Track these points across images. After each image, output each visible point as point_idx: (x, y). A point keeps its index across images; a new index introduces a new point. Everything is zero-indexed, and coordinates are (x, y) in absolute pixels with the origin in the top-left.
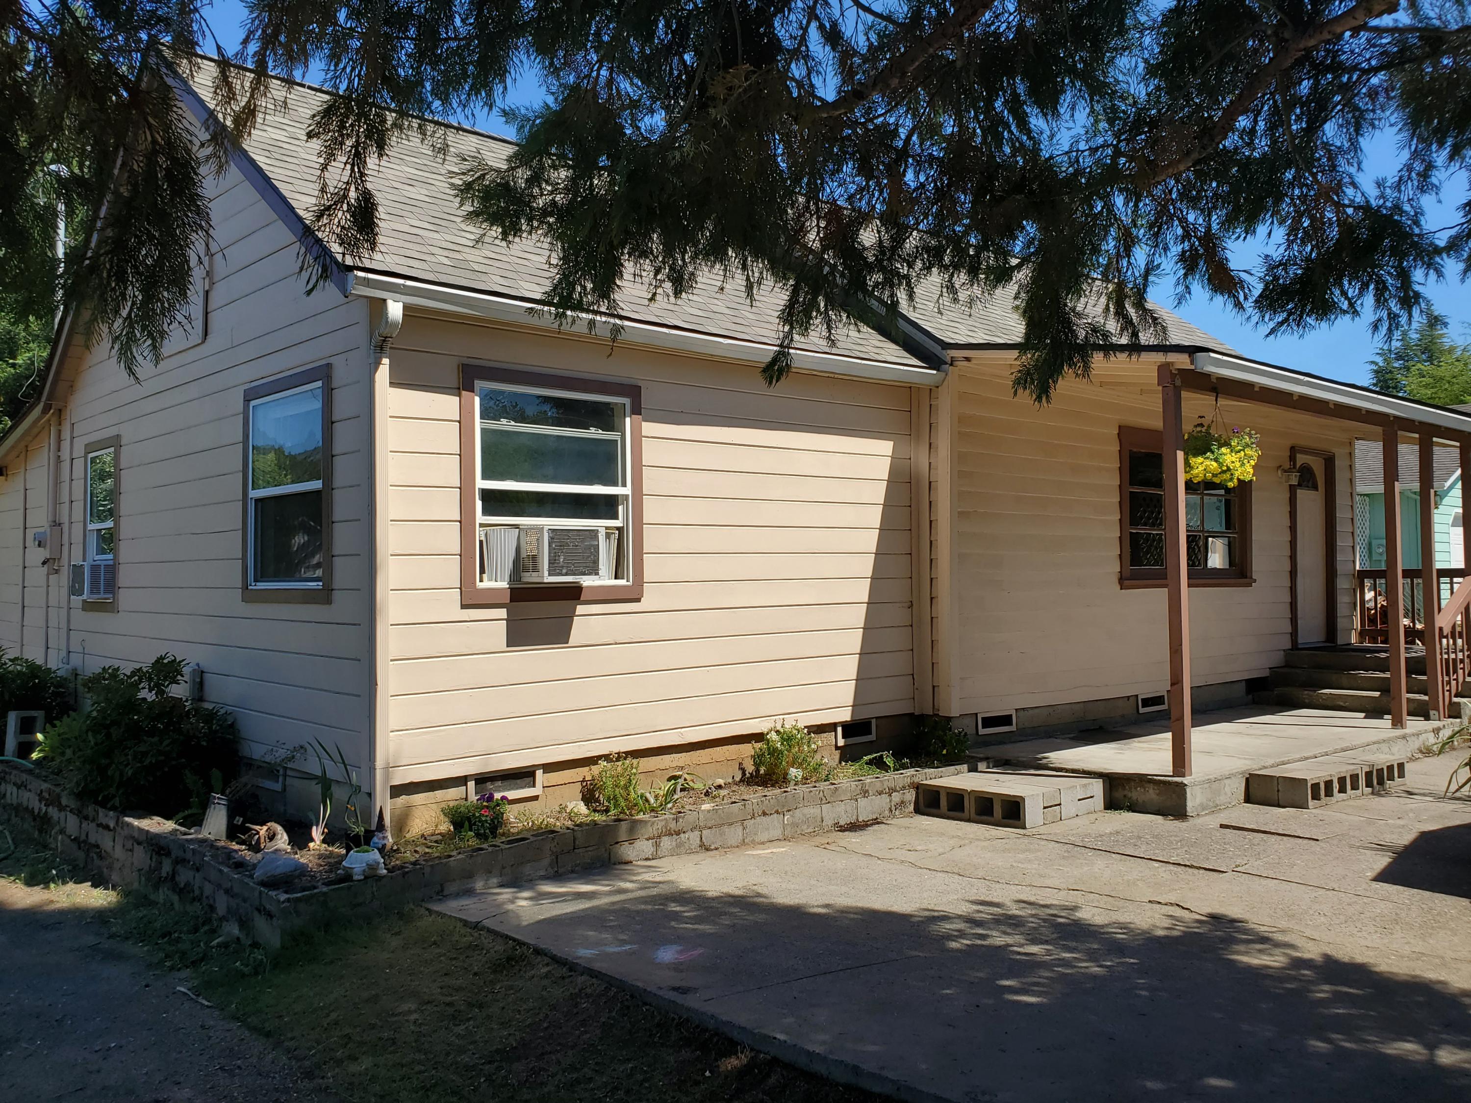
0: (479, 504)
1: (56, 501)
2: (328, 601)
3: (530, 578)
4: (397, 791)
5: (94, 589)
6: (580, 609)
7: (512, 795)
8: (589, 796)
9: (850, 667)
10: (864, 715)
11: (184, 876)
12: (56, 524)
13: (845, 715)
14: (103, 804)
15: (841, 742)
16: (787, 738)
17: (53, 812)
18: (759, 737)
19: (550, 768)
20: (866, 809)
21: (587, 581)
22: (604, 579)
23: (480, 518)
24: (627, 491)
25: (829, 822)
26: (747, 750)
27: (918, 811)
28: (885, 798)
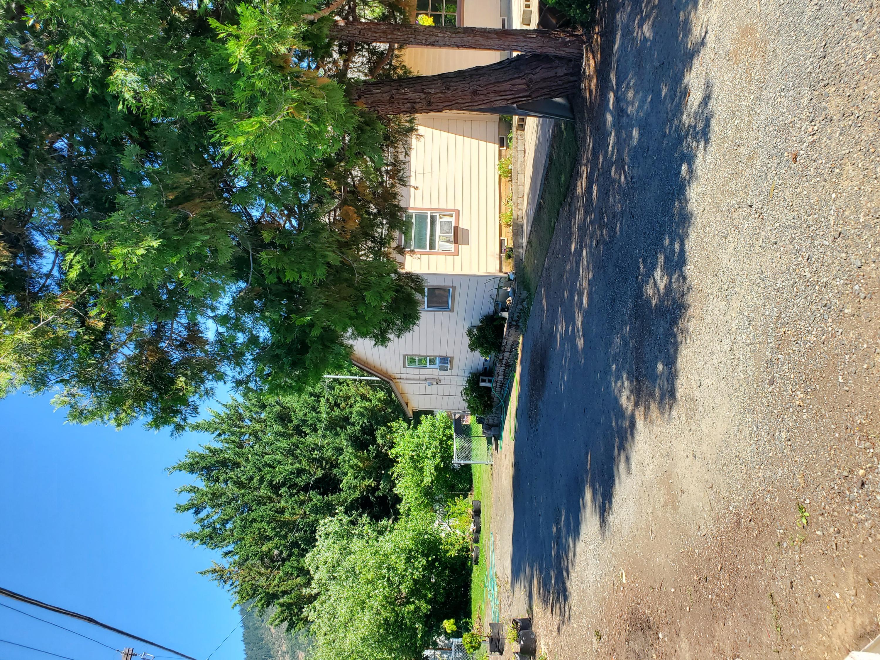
0: (433, 251)
1: (419, 380)
2: (455, 287)
3: (452, 239)
4: (501, 271)
5: (447, 363)
6: (460, 226)
7: (506, 244)
8: (509, 225)
9: (483, 144)
10: (498, 140)
11: (516, 318)
12: (426, 380)
13: (497, 146)
14: (501, 343)
15: (505, 148)
16: (500, 168)
17: (504, 362)
18: (500, 176)
19: (500, 235)
20: (520, 148)
21: (453, 225)
22: (452, 219)
23: (436, 250)
24: (429, 212)
25: (522, 160)
26: (503, 180)
27: (524, 130)
28: (519, 141)
